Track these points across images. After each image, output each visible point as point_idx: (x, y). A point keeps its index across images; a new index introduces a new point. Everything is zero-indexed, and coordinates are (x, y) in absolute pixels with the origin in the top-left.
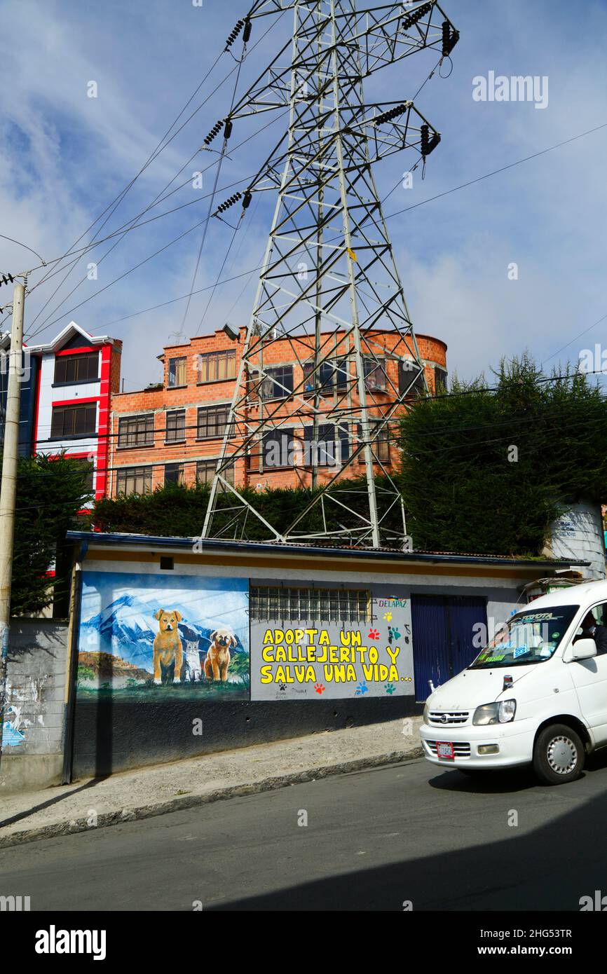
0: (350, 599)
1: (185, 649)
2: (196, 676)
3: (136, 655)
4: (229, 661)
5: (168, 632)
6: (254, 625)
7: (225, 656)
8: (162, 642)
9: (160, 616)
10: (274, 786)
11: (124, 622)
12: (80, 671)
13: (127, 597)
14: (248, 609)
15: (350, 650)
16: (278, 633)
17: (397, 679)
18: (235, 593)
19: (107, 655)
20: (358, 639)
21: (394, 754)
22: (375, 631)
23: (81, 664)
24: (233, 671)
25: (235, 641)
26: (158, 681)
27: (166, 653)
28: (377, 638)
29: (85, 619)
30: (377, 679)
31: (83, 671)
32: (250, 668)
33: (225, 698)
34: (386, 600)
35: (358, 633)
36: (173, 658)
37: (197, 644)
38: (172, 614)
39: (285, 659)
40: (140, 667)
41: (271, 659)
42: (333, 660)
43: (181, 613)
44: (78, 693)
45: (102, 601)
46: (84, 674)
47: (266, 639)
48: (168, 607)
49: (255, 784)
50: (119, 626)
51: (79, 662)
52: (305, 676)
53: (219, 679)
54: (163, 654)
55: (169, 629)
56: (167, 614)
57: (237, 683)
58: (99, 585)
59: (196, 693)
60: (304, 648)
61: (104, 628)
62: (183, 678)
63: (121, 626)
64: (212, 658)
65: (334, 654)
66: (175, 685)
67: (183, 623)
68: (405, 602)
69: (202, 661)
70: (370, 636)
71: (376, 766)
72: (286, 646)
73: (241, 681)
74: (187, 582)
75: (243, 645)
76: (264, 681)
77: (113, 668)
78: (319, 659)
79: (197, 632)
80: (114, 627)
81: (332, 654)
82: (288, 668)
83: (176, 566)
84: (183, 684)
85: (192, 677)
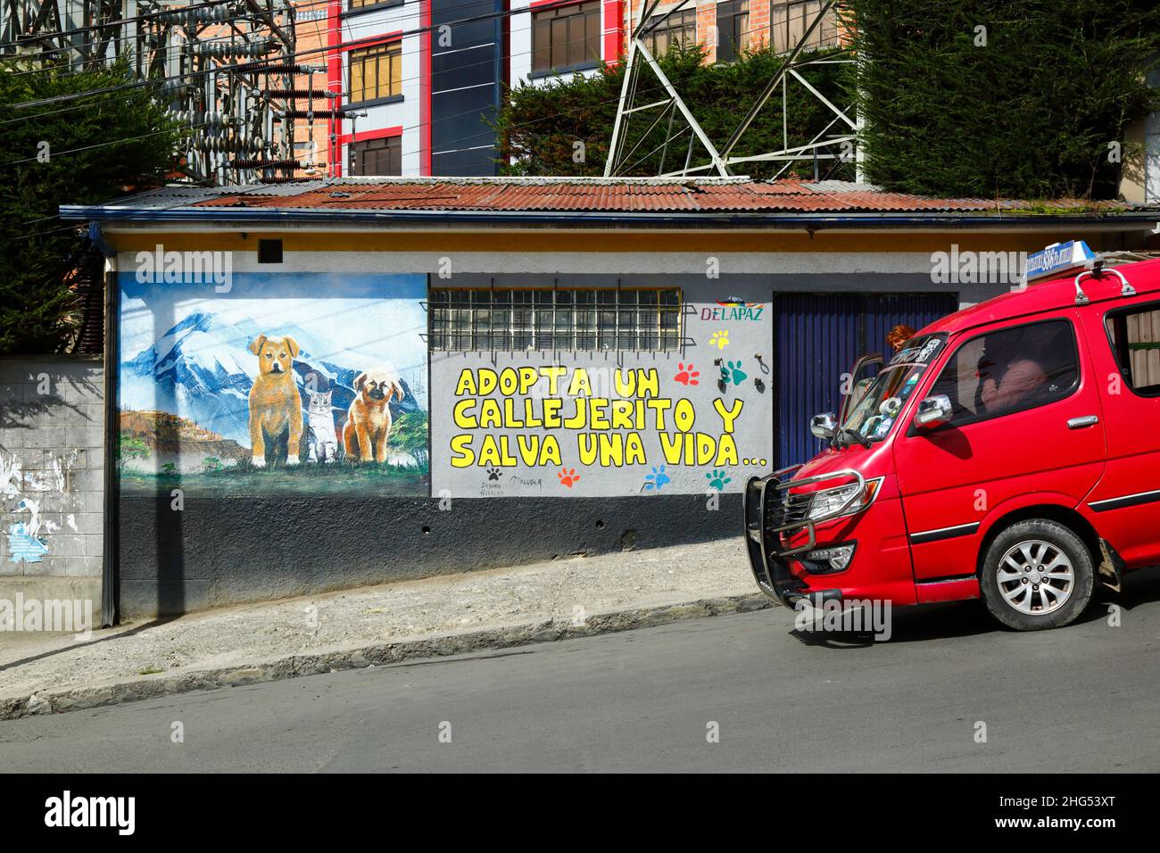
0: (641, 307)
1: (306, 404)
2: (329, 453)
3: (219, 416)
4: (389, 427)
5: (273, 376)
6: (437, 360)
7: (381, 417)
8: (265, 393)
9: (259, 347)
10: (302, 672)
11: (195, 361)
12: (124, 444)
13: (199, 316)
14: (425, 330)
15: (635, 407)
16: (484, 374)
17: (734, 461)
18: (399, 301)
19: (169, 417)
20: (652, 385)
21: (549, 624)
22: (690, 367)
23: (125, 432)
24: (397, 444)
25: (400, 390)
26: (259, 461)
27: (273, 412)
28: (694, 383)
29: (128, 354)
30: (690, 460)
31: (130, 444)
32: (429, 440)
33: (382, 492)
34: (717, 306)
35: (653, 373)
36: (284, 422)
37: (328, 396)
38: (282, 344)
39: (498, 423)
40: (227, 437)
41: (471, 422)
42: (596, 425)
43: (300, 342)
44: (122, 480)
45: (157, 324)
46: (131, 449)
47: (462, 386)
48: (275, 331)
49: (265, 666)
50: (188, 367)
51: (122, 429)
52: (539, 454)
53: (372, 459)
54: (267, 415)
55: (276, 370)
56: (272, 344)
57: (405, 465)
58: (150, 296)
59: (329, 483)
60: (538, 404)
61: (161, 370)
62: (304, 455)
63: (192, 366)
64: (357, 421)
65: (601, 414)
66: (290, 469)
67: (301, 359)
68: (760, 309)
69: (338, 426)
70: (678, 378)
71: (503, 647)
72: (500, 399)
73: (413, 462)
74: (308, 284)
75: (416, 397)
76: (456, 462)
77: (181, 440)
78: (568, 424)
79: (328, 376)
80: (178, 369)
81: (596, 414)
82: (504, 440)
83: (286, 255)
84: (304, 467)
85: (320, 455)
